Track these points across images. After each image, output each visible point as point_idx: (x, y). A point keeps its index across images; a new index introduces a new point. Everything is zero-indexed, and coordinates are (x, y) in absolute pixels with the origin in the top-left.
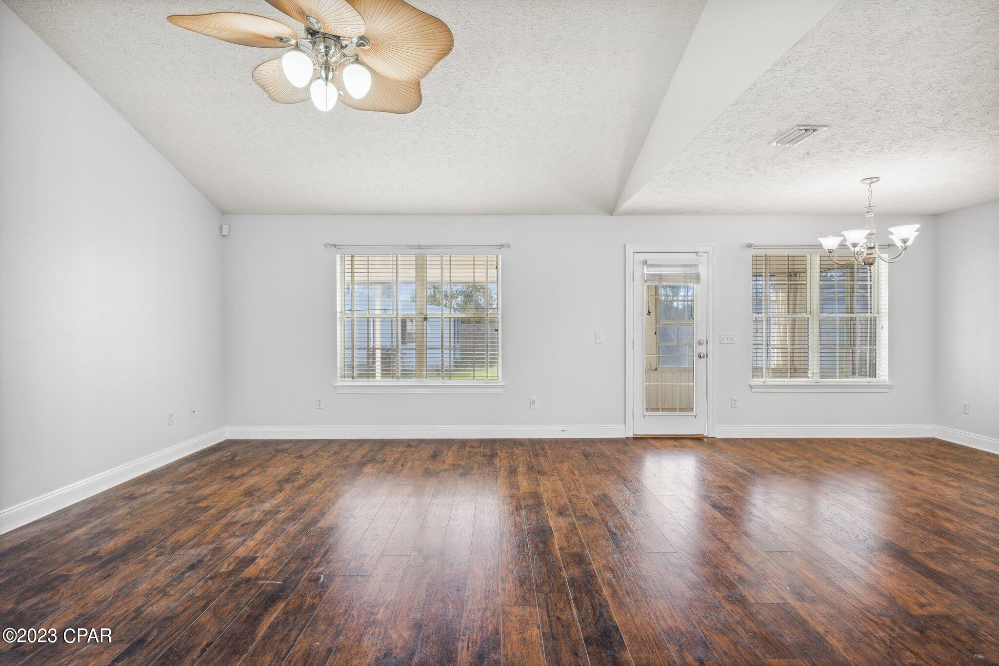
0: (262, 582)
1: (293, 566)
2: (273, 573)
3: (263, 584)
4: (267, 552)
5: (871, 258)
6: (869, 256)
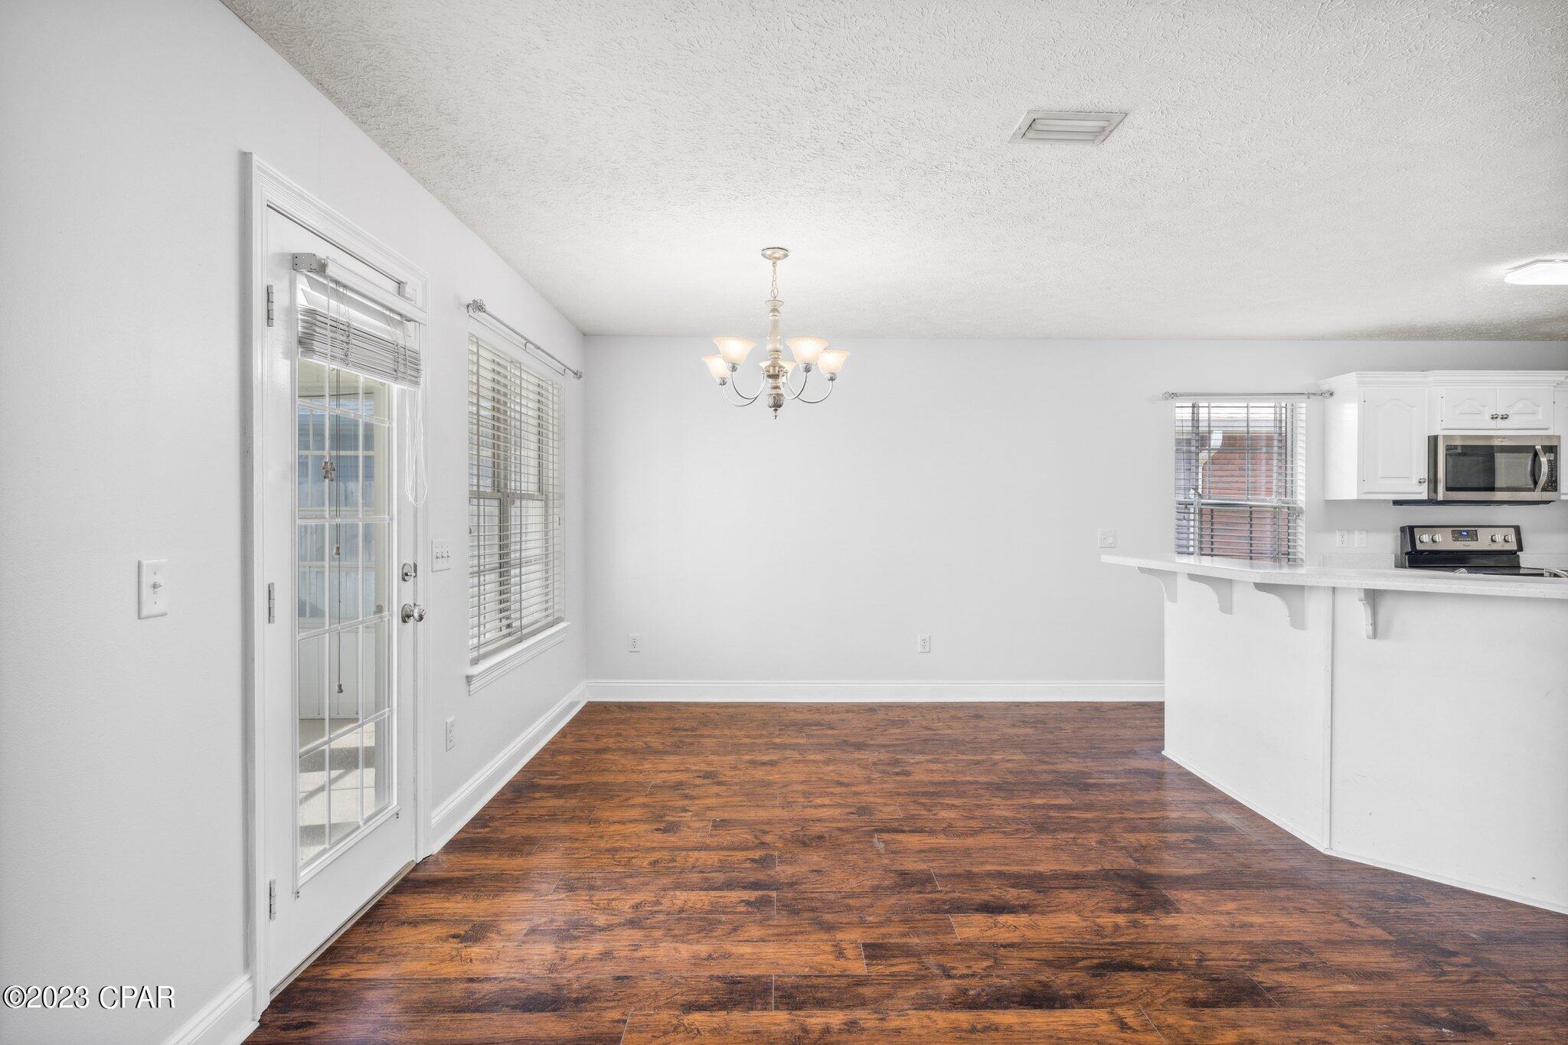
5: (778, 395)
6: (774, 392)
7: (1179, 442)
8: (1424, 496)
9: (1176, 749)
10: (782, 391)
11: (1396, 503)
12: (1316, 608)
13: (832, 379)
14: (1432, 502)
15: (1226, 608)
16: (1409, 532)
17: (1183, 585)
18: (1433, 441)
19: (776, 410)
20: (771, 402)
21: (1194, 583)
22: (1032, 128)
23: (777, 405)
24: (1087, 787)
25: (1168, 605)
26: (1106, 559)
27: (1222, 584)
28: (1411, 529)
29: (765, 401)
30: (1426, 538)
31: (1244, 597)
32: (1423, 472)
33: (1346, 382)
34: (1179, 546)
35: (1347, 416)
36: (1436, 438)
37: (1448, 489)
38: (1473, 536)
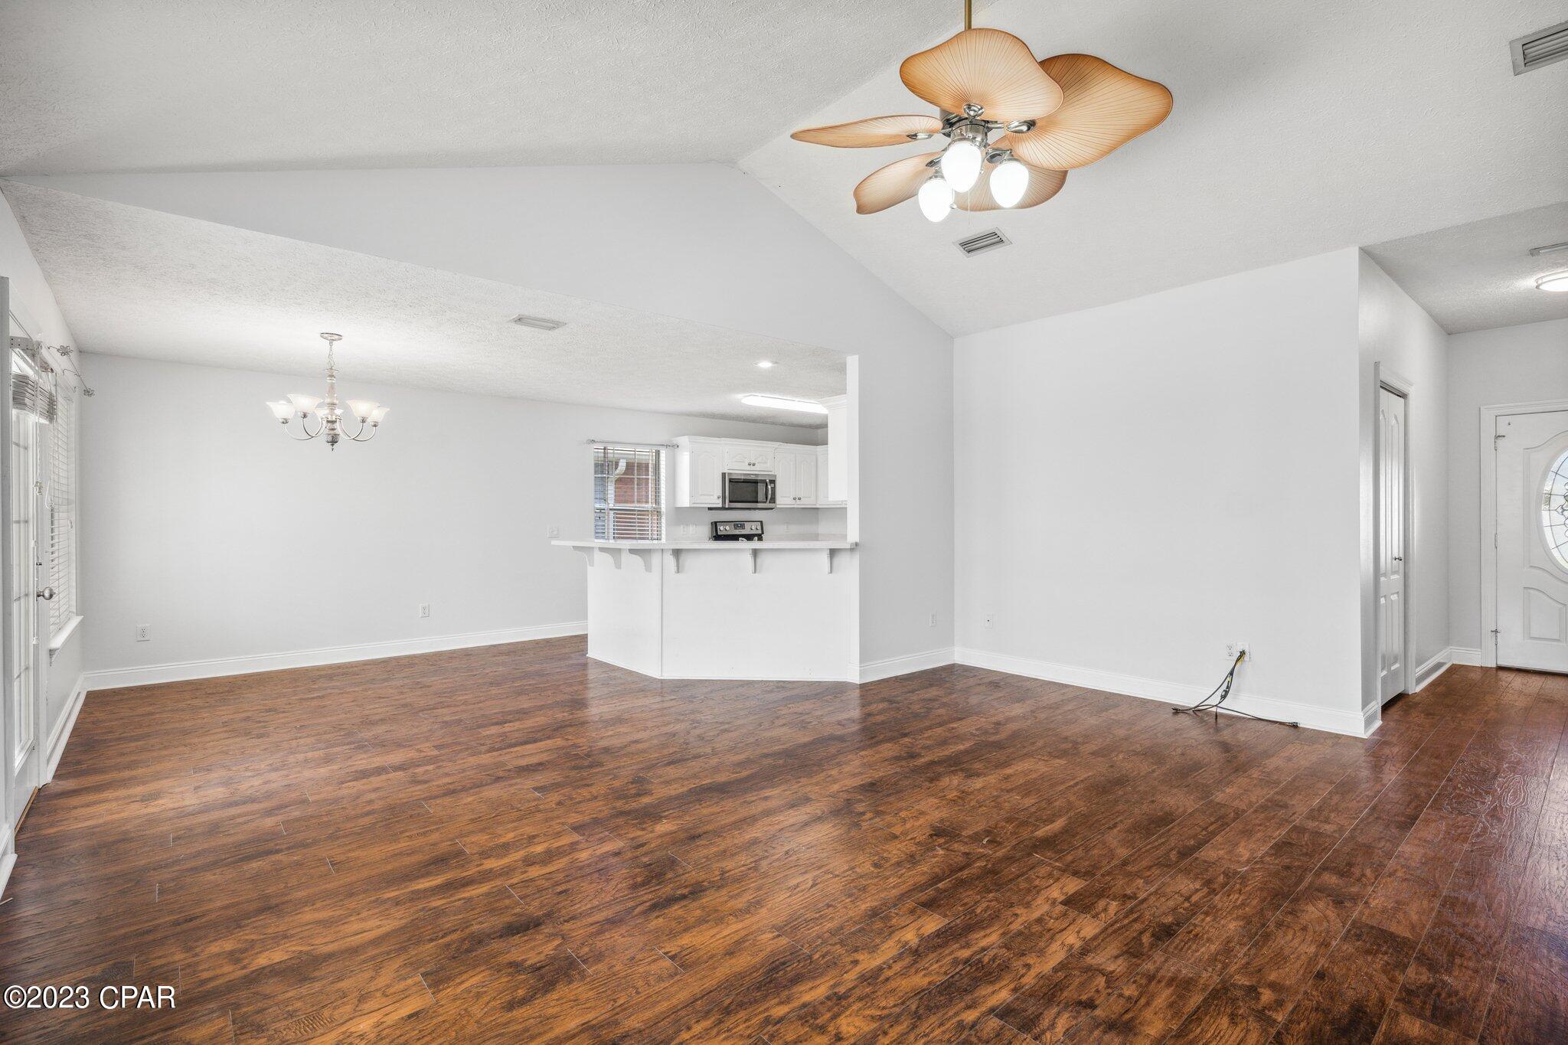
0: (1057, 864)
1: (1014, 869)
2: (1043, 871)
3: (1056, 861)
4: (1046, 908)
5: (335, 435)
6: (332, 432)
7: (596, 465)
8: (720, 506)
9: (594, 652)
10: (339, 431)
11: (710, 509)
12: (656, 559)
13: (375, 426)
14: (723, 508)
15: (618, 566)
16: (715, 524)
17: (598, 556)
18: (724, 475)
19: (333, 445)
20: (330, 439)
21: (603, 553)
22: (520, 320)
23: (334, 441)
24: (543, 675)
25: (589, 568)
26: (554, 542)
27: (615, 552)
28: (716, 523)
29: (323, 438)
30: (722, 528)
31: (626, 558)
32: (720, 493)
33: (683, 441)
34: (596, 533)
35: (684, 459)
36: (725, 473)
37: (730, 502)
38: (743, 527)
